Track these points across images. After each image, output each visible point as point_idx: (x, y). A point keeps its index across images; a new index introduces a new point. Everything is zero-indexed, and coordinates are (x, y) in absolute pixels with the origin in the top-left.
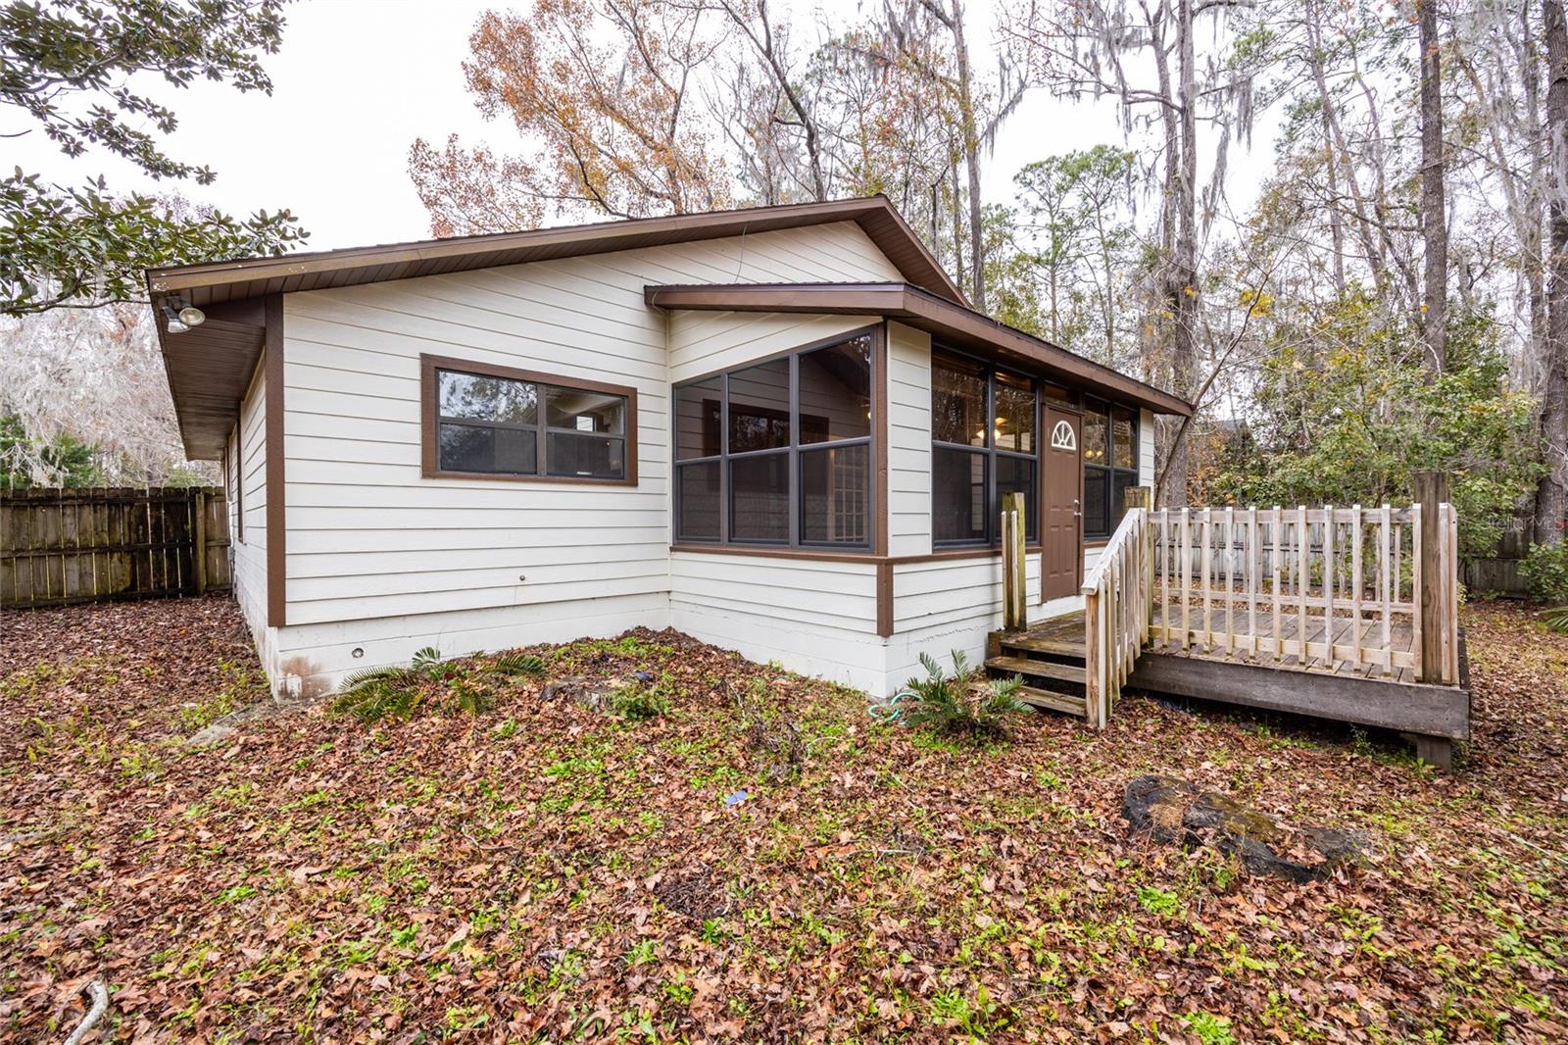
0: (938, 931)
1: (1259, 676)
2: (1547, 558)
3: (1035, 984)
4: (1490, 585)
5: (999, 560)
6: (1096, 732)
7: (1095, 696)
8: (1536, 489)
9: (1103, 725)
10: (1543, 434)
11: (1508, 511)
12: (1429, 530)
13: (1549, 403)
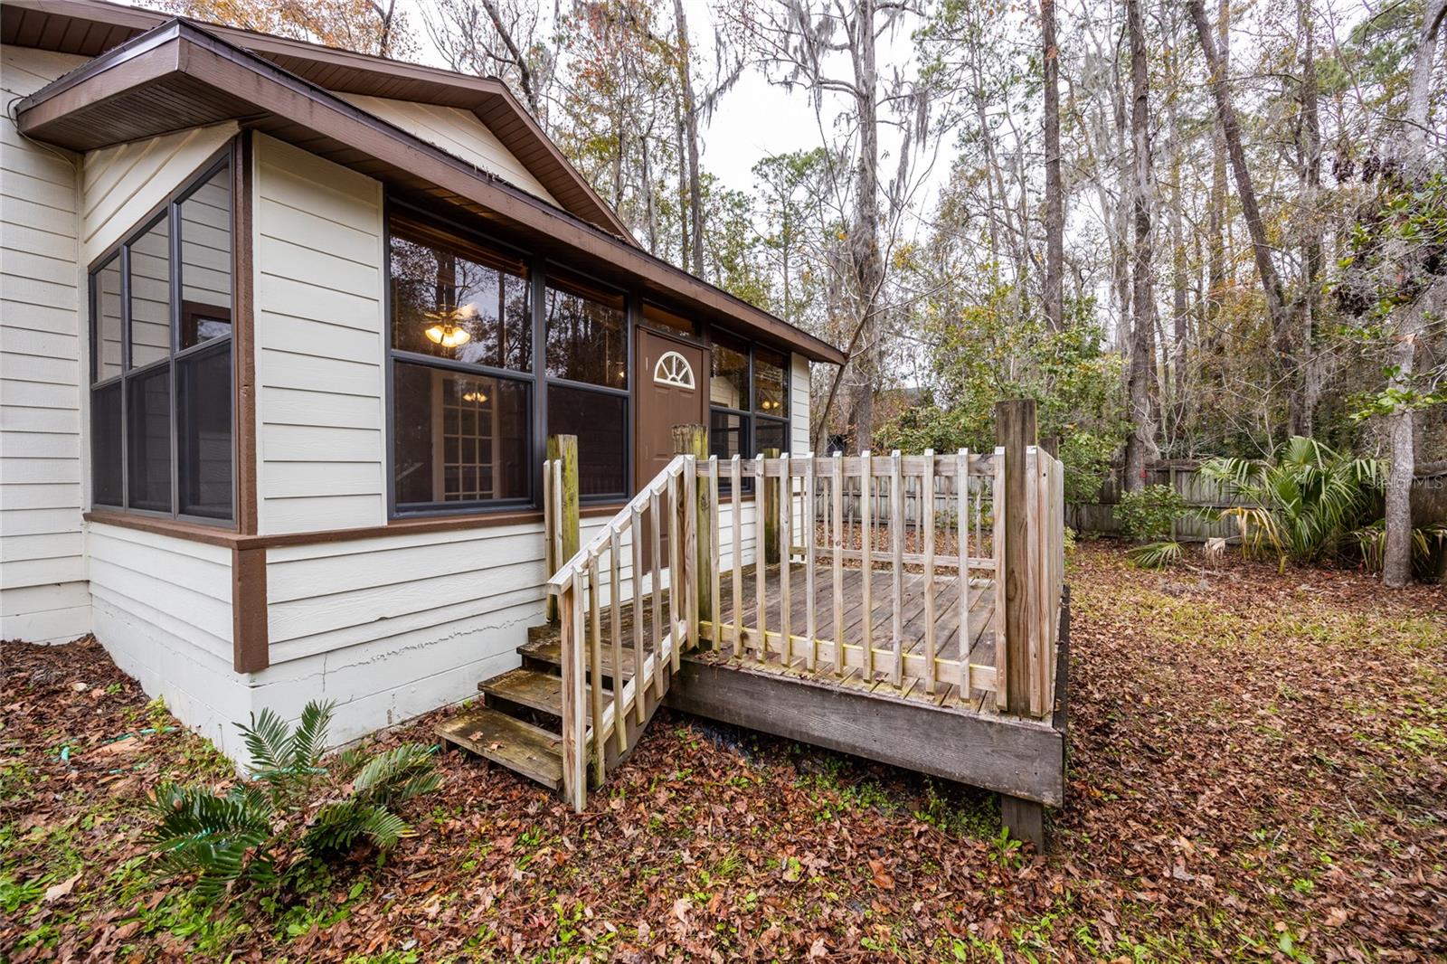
2: (1134, 504)
4: (1094, 527)
7: (572, 756)
8: (1126, 444)
10: (1130, 396)
11: (1107, 463)
12: (1015, 486)
13: (1135, 371)
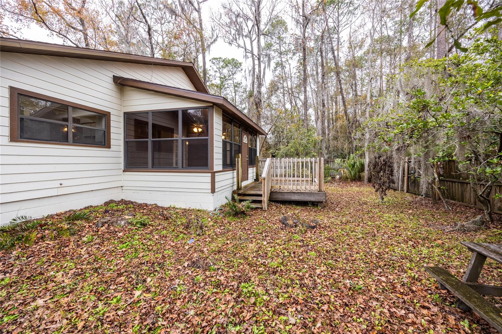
0: (261, 253)
1: (293, 194)
3: (284, 256)
5: (235, 171)
6: (265, 211)
7: (264, 202)
9: (266, 209)
12: (320, 163)
